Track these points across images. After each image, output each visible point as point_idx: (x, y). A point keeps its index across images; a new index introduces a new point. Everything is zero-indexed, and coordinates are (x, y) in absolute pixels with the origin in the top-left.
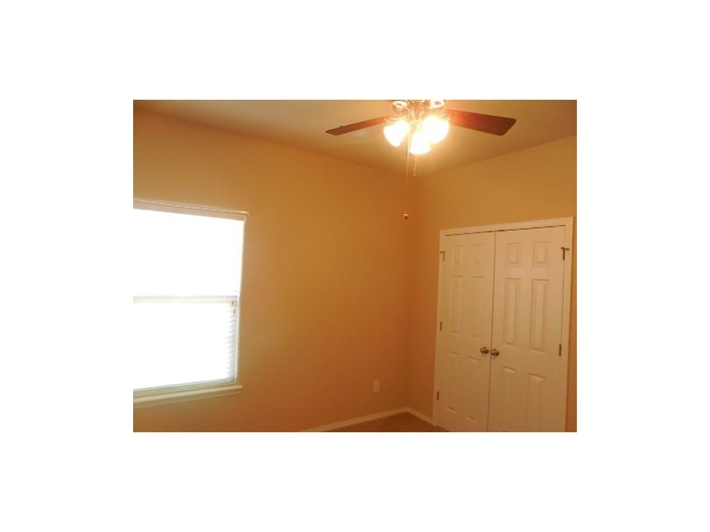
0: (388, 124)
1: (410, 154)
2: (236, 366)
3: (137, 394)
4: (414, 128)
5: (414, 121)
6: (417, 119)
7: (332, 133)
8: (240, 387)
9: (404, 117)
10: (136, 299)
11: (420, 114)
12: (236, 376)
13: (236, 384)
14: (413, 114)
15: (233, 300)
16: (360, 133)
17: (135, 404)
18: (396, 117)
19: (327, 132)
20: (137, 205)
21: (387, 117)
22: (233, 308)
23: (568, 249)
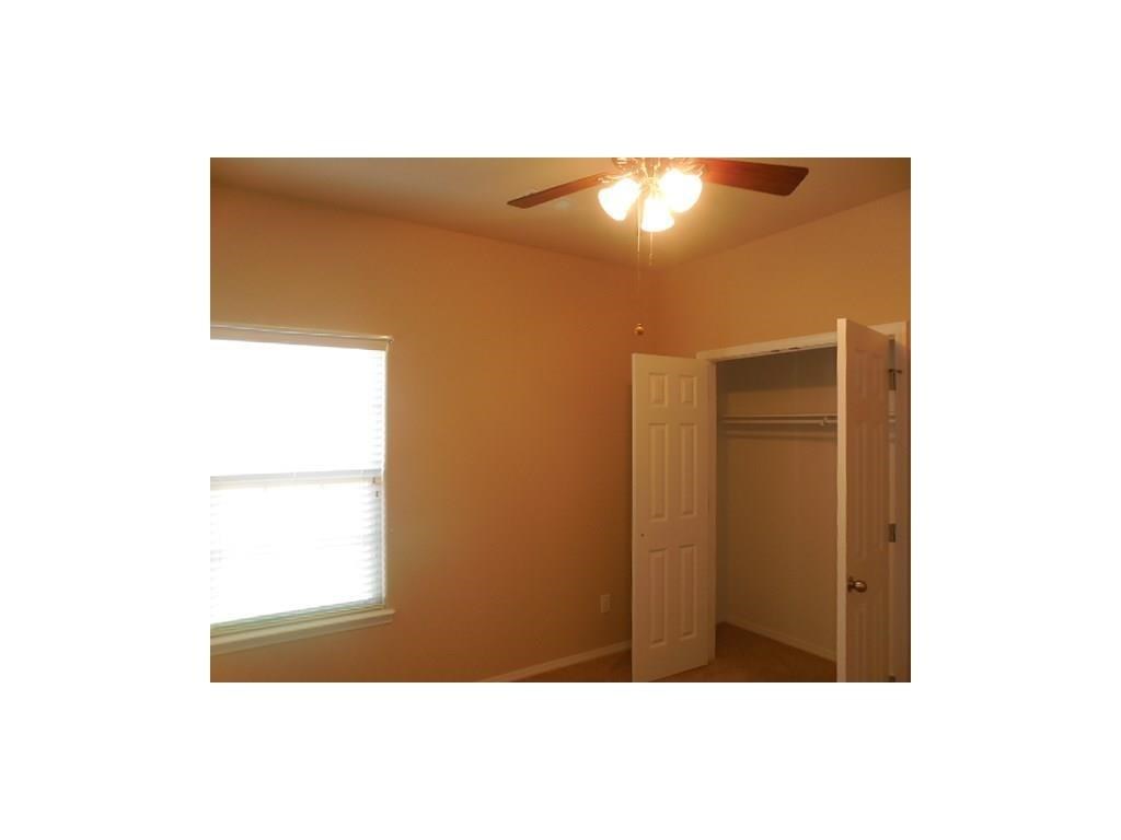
0: (606, 186)
1: (642, 232)
2: (384, 580)
3: (216, 631)
4: (646, 190)
5: (646, 179)
6: (651, 175)
7: (517, 205)
8: (391, 612)
9: (630, 174)
10: (216, 482)
11: (655, 168)
12: (384, 595)
13: (385, 607)
14: (644, 169)
15: (373, 476)
16: (561, 204)
17: (213, 648)
18: (618, 174)
19: (510, 203)
20: (216, 333)
21: (603, 176)
22: (375, 489)
23: (900, 372)
